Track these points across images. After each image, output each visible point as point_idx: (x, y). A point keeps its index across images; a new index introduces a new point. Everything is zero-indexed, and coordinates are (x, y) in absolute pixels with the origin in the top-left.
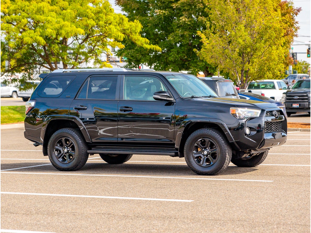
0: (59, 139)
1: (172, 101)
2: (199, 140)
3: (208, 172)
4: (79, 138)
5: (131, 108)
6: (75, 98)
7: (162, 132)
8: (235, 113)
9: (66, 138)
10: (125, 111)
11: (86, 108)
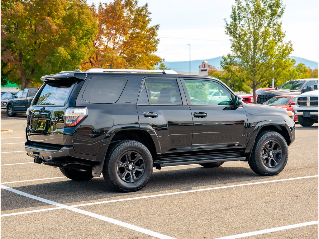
6: (137, 103)
9: (133, 152)
10: (199, 117)
11: (157, 115)
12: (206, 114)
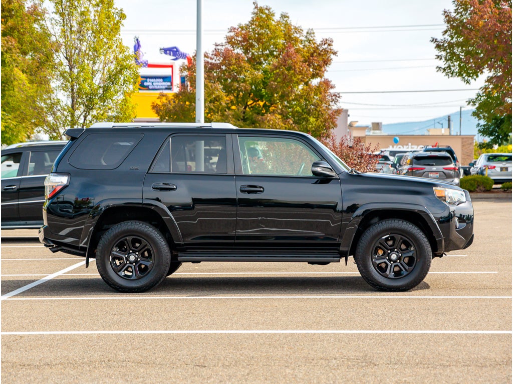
0: (121, 240)
1: (333, 176)
2: (384, 237)
3: (401, 286)
4: (160, 237)
5: (261, 187)
6: (148, 171)
7: (317, 226)
8: (444, 195)
9: (134, 237)
10: (249, 192)
11: (175, 187)
12: (263, 189)
